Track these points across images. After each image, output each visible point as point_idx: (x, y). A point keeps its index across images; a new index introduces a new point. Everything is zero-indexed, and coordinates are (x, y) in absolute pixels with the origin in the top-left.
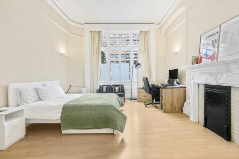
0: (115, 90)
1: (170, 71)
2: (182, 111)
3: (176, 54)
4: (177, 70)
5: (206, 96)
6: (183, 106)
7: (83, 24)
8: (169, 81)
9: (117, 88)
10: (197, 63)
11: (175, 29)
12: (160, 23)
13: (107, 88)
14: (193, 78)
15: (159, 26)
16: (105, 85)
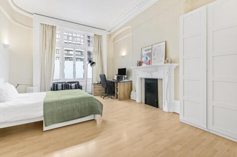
0: (71, 87)
1: (119, 70)
2: (130, 97)
3: (123, 57)
4: (125, 69)
5: (145, 86)
6: (130, 94)
7: (32, 14)
8: (117, 77)
9: (73, 85)
10: (140, 65)
11: (122, 39)
12: (110, 31)
13: (62, 85)
14: (138, 75)
15: (109, 33)
16: (59, 83)
